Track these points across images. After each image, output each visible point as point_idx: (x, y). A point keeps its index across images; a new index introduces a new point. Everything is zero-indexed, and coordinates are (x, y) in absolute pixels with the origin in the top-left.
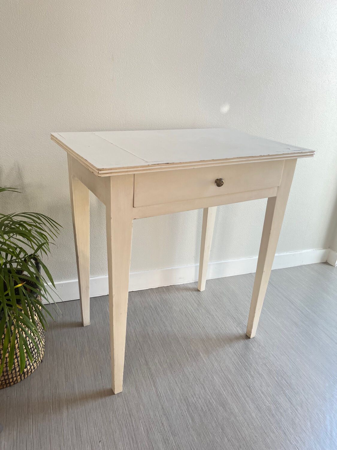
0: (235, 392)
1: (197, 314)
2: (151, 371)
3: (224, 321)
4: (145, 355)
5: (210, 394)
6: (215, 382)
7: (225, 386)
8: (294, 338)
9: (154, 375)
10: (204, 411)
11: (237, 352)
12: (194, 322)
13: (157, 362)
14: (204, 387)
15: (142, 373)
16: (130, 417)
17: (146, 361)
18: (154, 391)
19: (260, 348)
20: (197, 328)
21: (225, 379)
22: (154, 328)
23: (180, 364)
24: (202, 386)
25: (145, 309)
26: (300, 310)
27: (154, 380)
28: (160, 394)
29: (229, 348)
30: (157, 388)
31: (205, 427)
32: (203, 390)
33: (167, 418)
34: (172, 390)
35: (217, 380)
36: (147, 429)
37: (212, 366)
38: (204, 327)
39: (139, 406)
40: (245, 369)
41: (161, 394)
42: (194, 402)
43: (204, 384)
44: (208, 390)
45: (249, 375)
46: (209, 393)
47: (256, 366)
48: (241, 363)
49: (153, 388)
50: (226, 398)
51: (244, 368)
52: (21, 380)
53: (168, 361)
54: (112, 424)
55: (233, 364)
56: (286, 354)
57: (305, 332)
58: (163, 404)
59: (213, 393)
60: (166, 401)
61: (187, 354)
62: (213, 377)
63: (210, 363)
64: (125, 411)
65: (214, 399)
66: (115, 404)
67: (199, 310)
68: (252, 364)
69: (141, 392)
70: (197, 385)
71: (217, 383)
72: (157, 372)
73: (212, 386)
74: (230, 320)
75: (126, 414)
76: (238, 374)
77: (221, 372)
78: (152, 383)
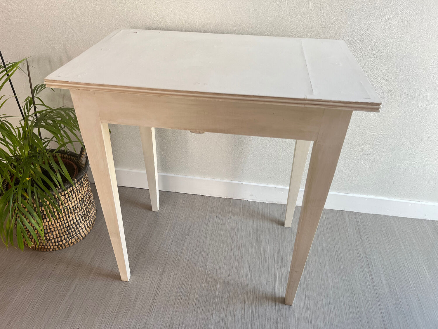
1: (245, 240)
2: (161, 282)
3: (269, 258)
4: (166, 265)
6: (211, 319)
8: (336, 308)
9: (160, 288)
12: (235, 247)
13: (172, 276)
14: (196, 320)
15: (152, 281)
16: (114, 319)
17: (163, 270)
18: (150, 303)
20: (235, 255)
21: (224, 320)
22: (193, 240)
23: (192, 287)
24: (195, 318)
25: (198, 217)
26: (372, 276)
27: (157, 292)
28: (153, 308)
30: (154, 302)
32: (194, 323)
35: (214, 318)
37: (220, 301)
38: (242, 257)
39: (128, 312)
40: (252, 319)
41: (154, 309)
43: (199, 317)
44: (198, 324)
47: (265, 322)
48: (252, 311)
49: (151, 300)
51: (250, 318)
53: (182, 279)
54: (97, 317)
55: (242, 309)
56: (311, 323)
57: (356, 306)
58: (148, 319)
60: (153, 317)
61: (205, 279)
63: (221, 297)
64: (114, 310)
66: (111, 300)
67: (251, 236)
68: (263, 316)
69: (138, 299)
70: (191, 314)
71: (212, 321)
72: (165, 286)
73: (205, 322)
74: (275, 258)
75: (113, 314)
76: (239, 321)
77: (224, 312)
78: (153, 295)
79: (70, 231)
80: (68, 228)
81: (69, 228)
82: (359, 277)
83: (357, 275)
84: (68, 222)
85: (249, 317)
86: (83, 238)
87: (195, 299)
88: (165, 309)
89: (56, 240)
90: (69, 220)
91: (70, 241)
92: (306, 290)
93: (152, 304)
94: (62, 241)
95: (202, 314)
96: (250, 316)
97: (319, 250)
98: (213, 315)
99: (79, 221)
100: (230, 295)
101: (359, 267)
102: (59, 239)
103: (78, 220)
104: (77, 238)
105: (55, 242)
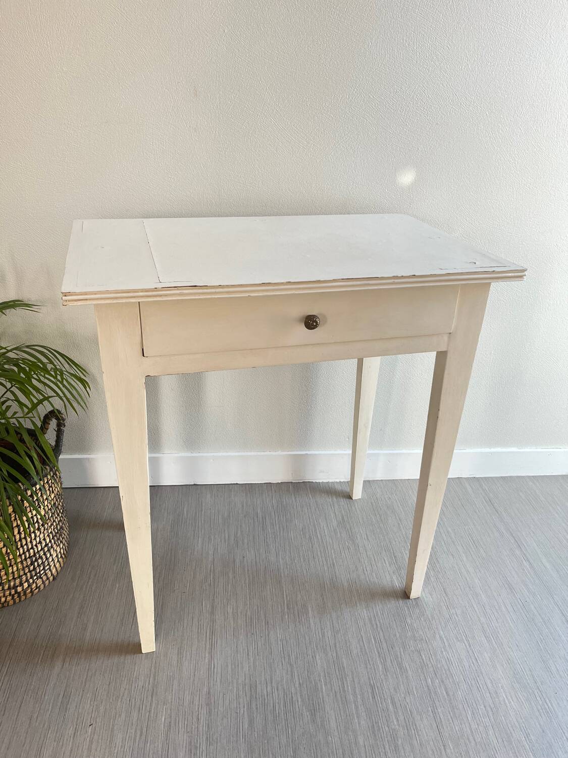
0: (344, 691)
1: (330, 539)
2: (214, 625)
3: (375, 560)
4: (215, 596)
5: (297, 685)
6: (316, 665)
7: (330, 677)
8: (496, 613)
9: (216, 633)
10: (277, 712)
11: (375, 620)
12: (319, 554)
13: (230, 611)
14: (292, 672)
15: (198, 625)
16: (152, 697)
17: (213, 607)
18: (207, 661)
19: (422, 620)
20: (321, 563)
21: (336, 664)
22: (248, 552)
23: (268, 622)
24: (289, 669)
25: (245, 516)
26: (529, 561)
27: (213, 642)
28: (214, 668)
29: (364, 610)
30: (213, 656)
31: (266, 741)
32: (289, 677)
33: (210, 709)
34: (237, 664)
35: (319, 664)
36: (170, 722)
37: (321, 636)
38: (334, 565)
39: (173, 681)
40: (379, 653)
41: (216, 668)
42: (265, 693)
43: (295, 666)
44: (296, 677)
45: (380, 666)
46: (297, 683)
47: (400, 652)
48: (375, 642)
49: (207, 655)
50: (323, 698)
51: (376, 652)
52: (15, 602)
53: (249, 613)
54: (120, 701)
55: (359, 641)
56: (468, 641)
57: (522, 605)
58: (212, 686)
59: (305, 686)
60: (219, 681)
61: (286, 607)
62: (314, 657)
63: (320, 630)
64: (147, 684)
65: (301, 696)
66: (136, 669)
67: (337, 533)
68: (394, 645)
69: (184, 658)
70: (281, 665)
71: (318, 668)
72: (223, 629)
73: (306, 672)
74: (385, 559)
75: (146, 689)
76: (361, 660)
77: (333, 651)
78: (208, 647)
79: (36, 564)
80: (32, 559)
81: (34, 559)
82: (512, 564)
83: (508, 562)
84: (32, 548)
85: (374, 651)
86: (54, 579)
87: (279, 641)
88: (235, 665)
89: (12, 584)
90: (34, 543)
91: (34, 585)
92: (444, 595)
93: (210, 662)
94: (21, 584)
95: (299, 661)
96: (376, 649)
98: (317, 660)
99: (50, 545)
100: (333, 624)
101: (508, 551)
102: (18, 581)
103: (48, 544)
104: (45, 578)
105: (9, 588)
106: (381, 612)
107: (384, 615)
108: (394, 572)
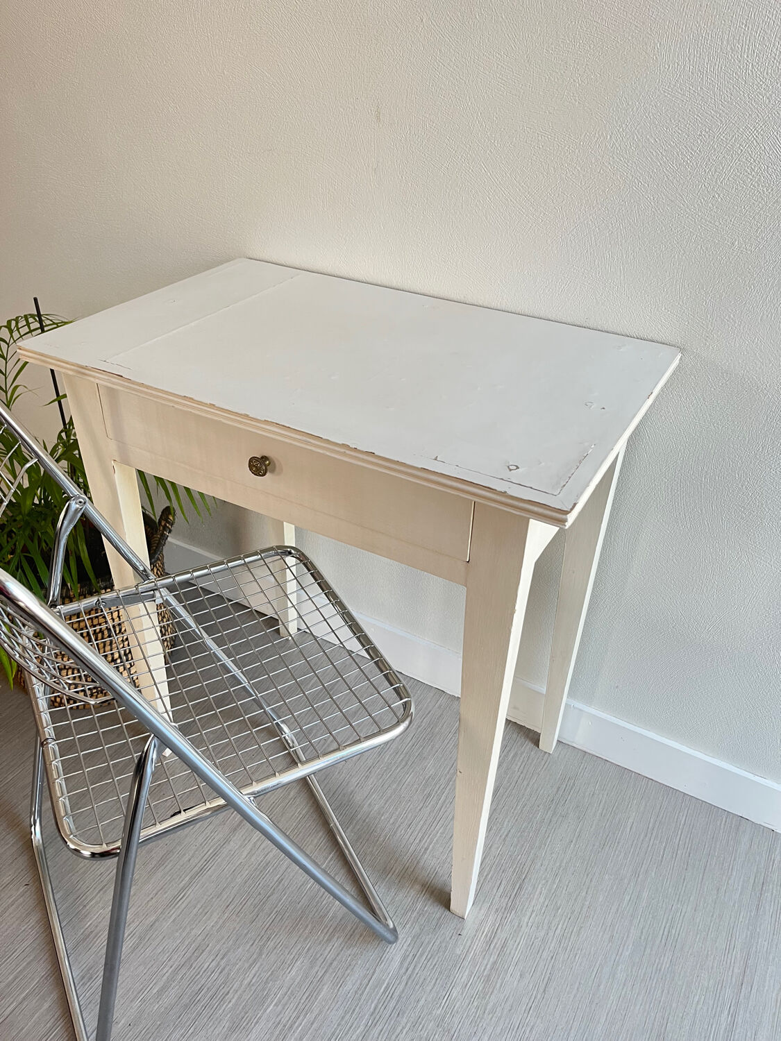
0: (291, 1027)
2: (224, 846)
5: (246, 982)
6: (288, 972)
7: (290, 998)
9: (216, 859)
10: (198, 998)
11: (410, 964)
12: (422, 823)
14: (255, 960)
19: (475, 1004)
20: (412, 839)
21: (312, 987)
24: (255, 956)
27: (206, 867)
28: (181, 899)
29: (410, 939)
30: (191, 885)
31: (159, 1023)
32: (247, 965)
33: (138, 945)
34: (206, 911)
35: (293, 973)
37: (325, 939)
38: (426, 850)
40: (375, 1009)
41: (182, 901)
42: (205, 967)
43: (263, 956)
44: (253, 972)
45: (362, 1028)
46: (249, 979)
47: (403, 1028)
48: (385, 992)
49: (187, 878)
50: (260, 1018)
51: (373, 1005)
55: (365, 976)
58: (161, 919)
59: (253, 988)
60: (172, 918)
62: (295, 960)
65: (239, 998)
68: (404, 1012)
69: (163, 868)
70: (250, 944)
71: (287, 977)
72: (228, 858)
73: (270, 973)
74: (503, 883)
75: (102, 879)
76: (345, 1003)
77: (323, 968)
78: (196, 868)
82: (700, 1006)
83: (697, 998)
85: (372, 1002)
87: (274, 912)
88: (204, 910)
92: (541, 990)
93: (183, 889)
95: (275, 952)
96: (375, 1002)
97: (627, 898)
98: (296, 966)
100: (354, 932)
101: (711, 981)
106: (429, 957)
107: (429, 963)
108: (497, 910)
